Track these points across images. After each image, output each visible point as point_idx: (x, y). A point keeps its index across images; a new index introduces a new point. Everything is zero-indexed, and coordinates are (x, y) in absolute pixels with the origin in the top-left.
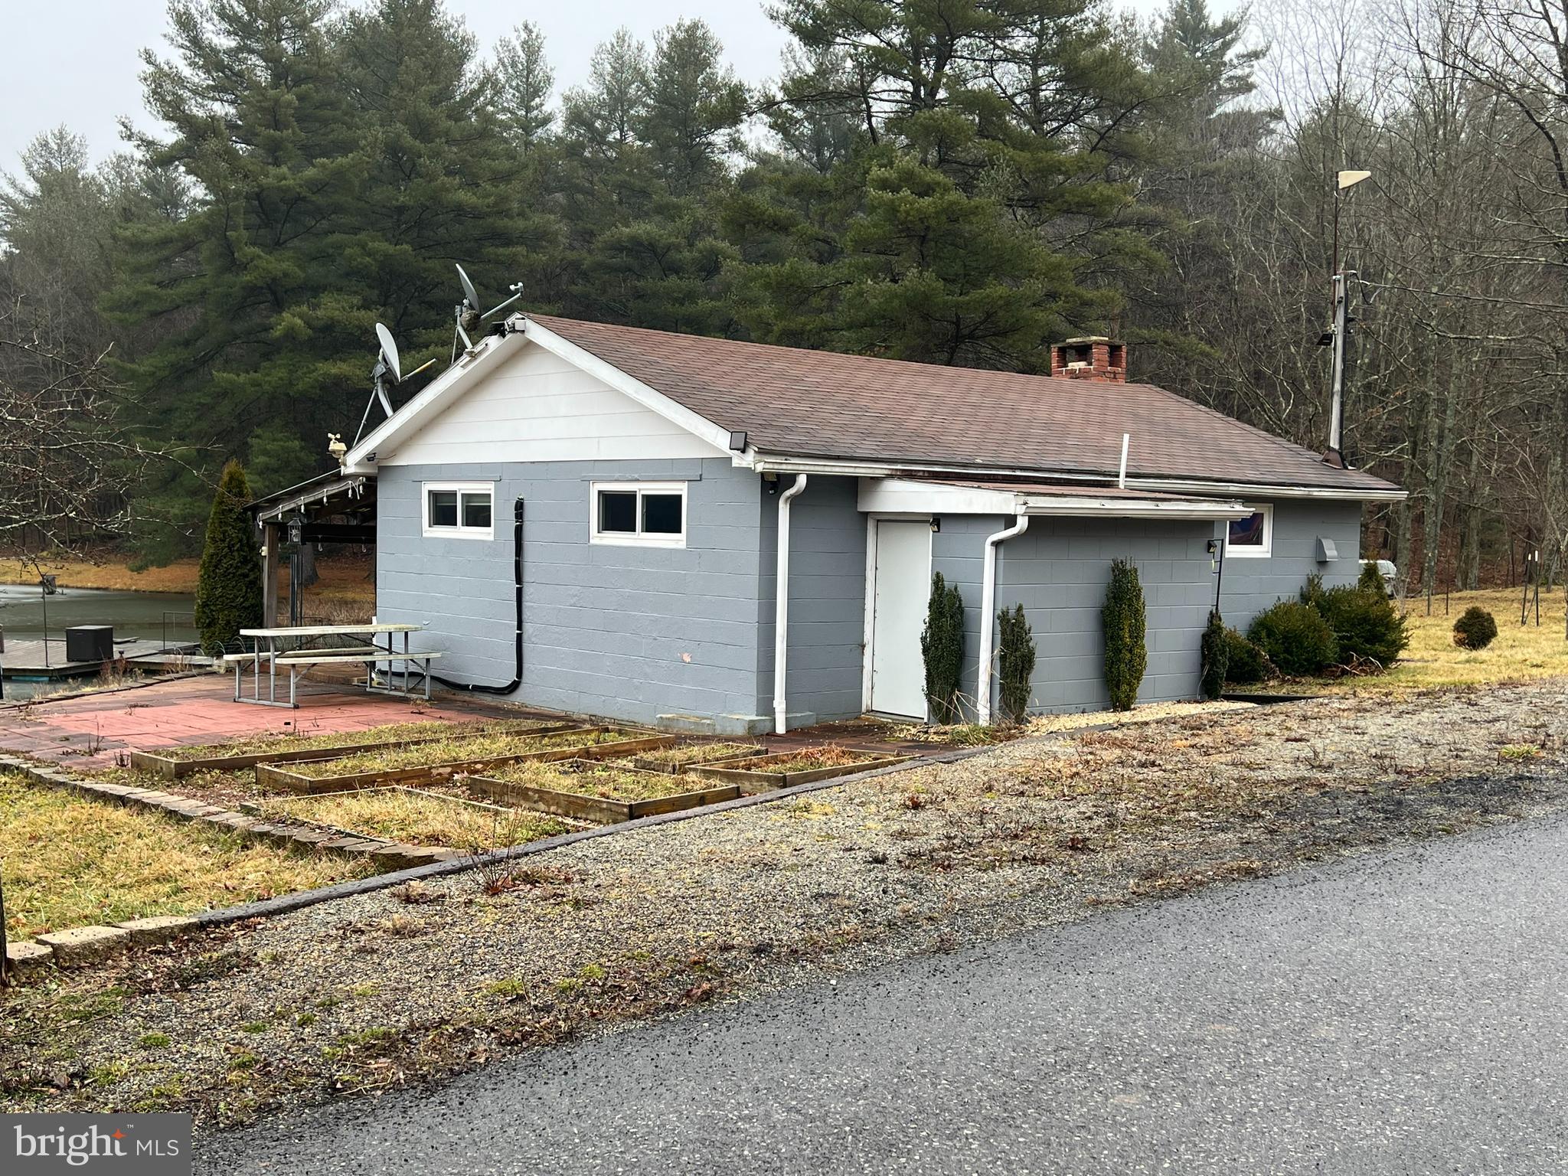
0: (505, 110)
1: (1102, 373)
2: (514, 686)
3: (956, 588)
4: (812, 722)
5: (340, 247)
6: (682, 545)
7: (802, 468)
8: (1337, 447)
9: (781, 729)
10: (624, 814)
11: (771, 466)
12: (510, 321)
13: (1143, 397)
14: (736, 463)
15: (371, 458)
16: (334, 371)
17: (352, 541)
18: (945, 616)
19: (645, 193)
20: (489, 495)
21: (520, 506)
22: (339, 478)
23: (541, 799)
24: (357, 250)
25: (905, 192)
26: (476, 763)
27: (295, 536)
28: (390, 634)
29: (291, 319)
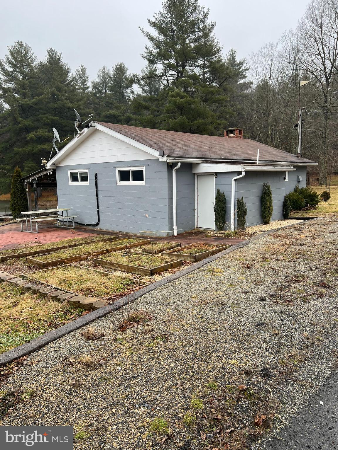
0: (78, 86)
1: (237, 137)
2: (98, 224)
3: (224, 193)
4: (183, 232)
5: (42, 118)
6: (144, 184)
7: (179, 161)
8: (300, 153)
9: (176, 234)
10: (149, 273)
11: (171, 160)
12: (90, 124)
13: (250, 142)
14: (160, 160)
15: (54, 164)
16: (42, 147)
17: (51, 187)
18: (221, 201)
19: (112, 104)
20: (87, 173)
21: (96, 175)
22: (46, 170)
23: (119, 267)
24: (46, 118)
25: (178, 98)
26: (94, 253)
27: (35, 186)
28: (62, 211)
29: (31, 135)
